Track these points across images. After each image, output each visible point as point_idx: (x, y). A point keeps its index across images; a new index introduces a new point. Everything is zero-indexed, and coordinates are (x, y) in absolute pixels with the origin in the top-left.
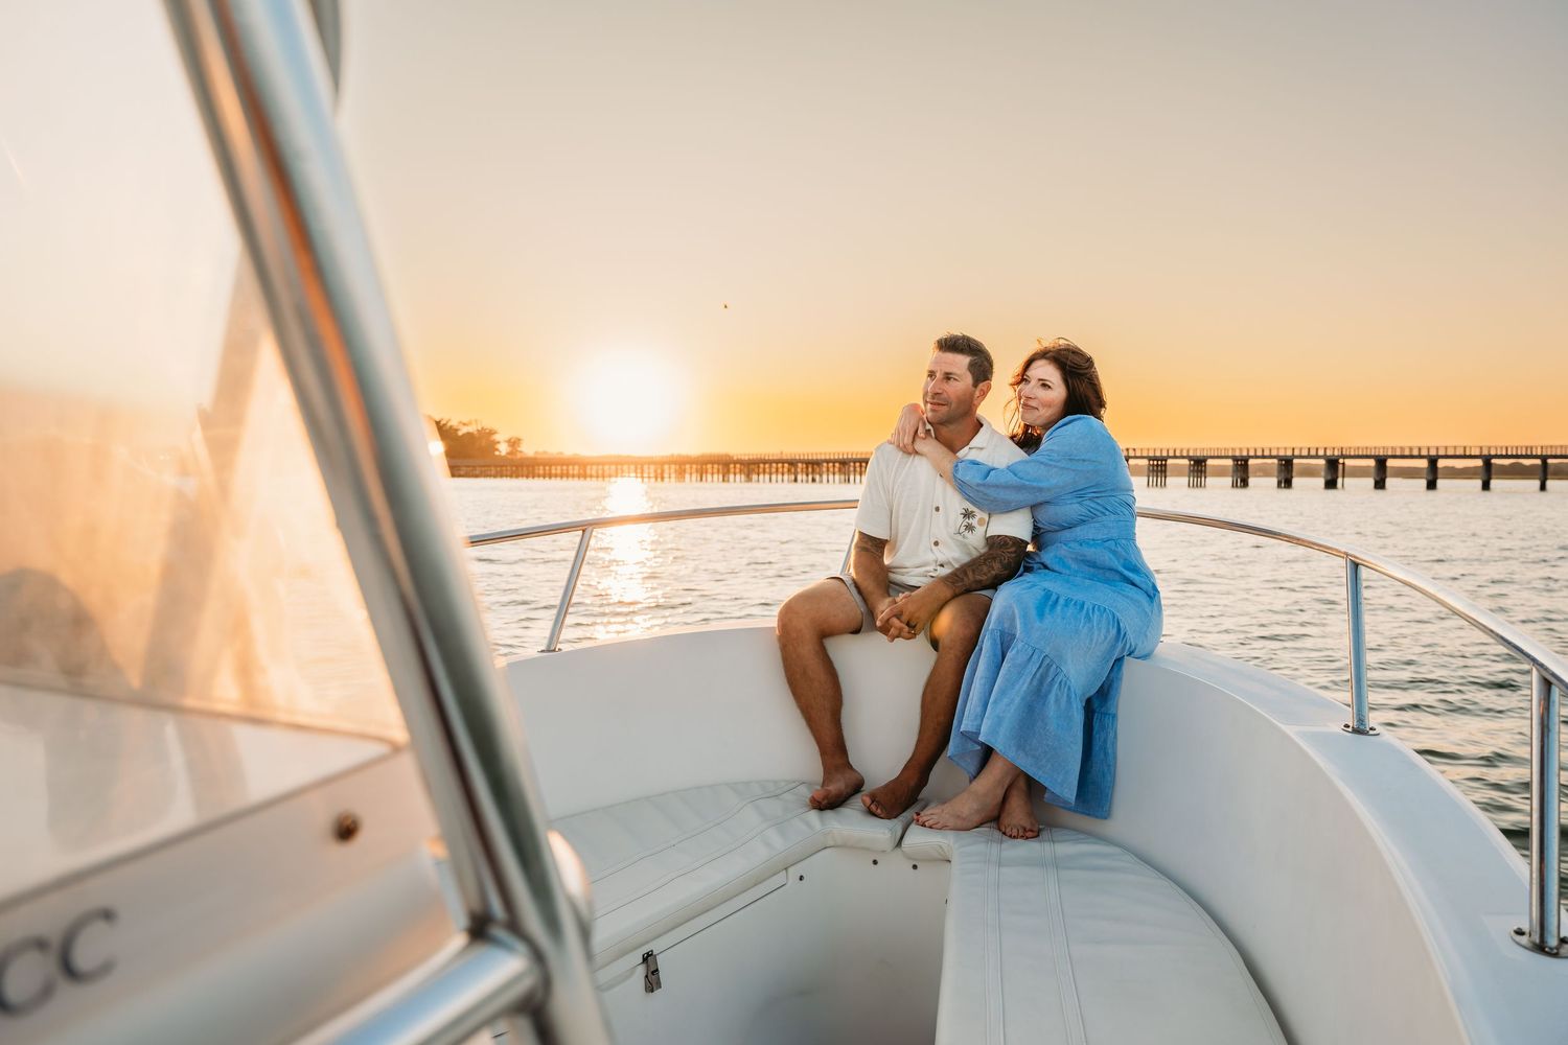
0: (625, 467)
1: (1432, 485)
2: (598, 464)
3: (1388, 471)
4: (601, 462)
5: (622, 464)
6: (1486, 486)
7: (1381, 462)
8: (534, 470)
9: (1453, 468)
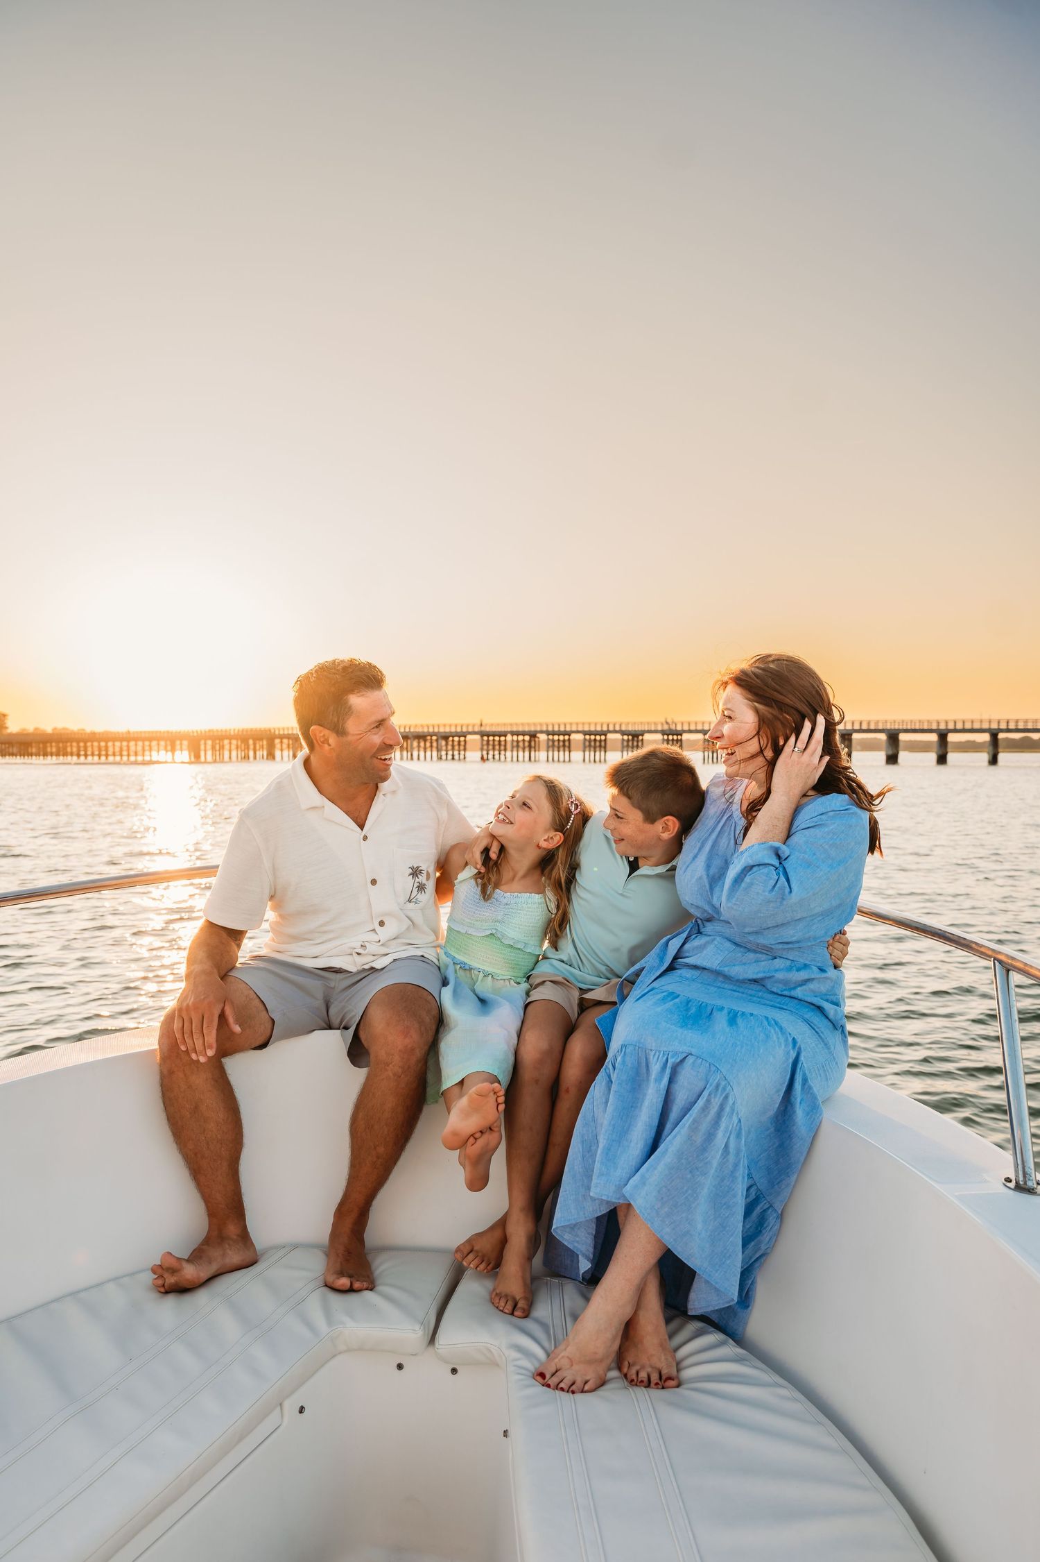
0: (154, 743)
1: (942, 760)
2: (122, 740)
3: (901, 744)
4: (128, 738)
5: (150, 740)
6: (994, 761)
7: (893, 738)
8: (45, 748)
9: (974, 742)
